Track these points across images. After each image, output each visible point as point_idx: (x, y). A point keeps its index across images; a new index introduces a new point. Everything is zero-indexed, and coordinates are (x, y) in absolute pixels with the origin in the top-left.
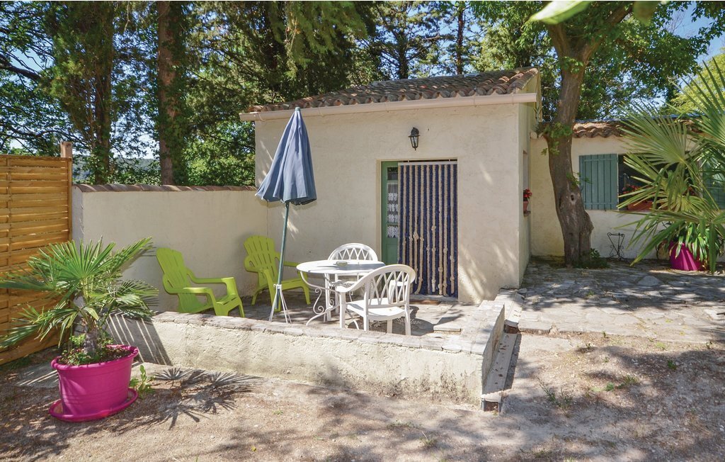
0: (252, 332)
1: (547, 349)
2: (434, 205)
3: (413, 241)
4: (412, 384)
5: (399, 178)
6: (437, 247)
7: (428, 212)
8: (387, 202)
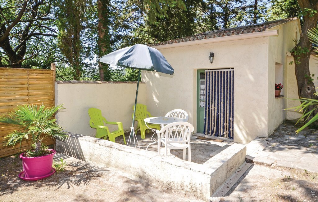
0: (112, 149)
1: (265, 176)
2: (222, 91)
3: (212, 109)
4: (176, 185)
5: (205, 78)
6: (224, 113)
7: (219, 95)
8: (200, 89)
